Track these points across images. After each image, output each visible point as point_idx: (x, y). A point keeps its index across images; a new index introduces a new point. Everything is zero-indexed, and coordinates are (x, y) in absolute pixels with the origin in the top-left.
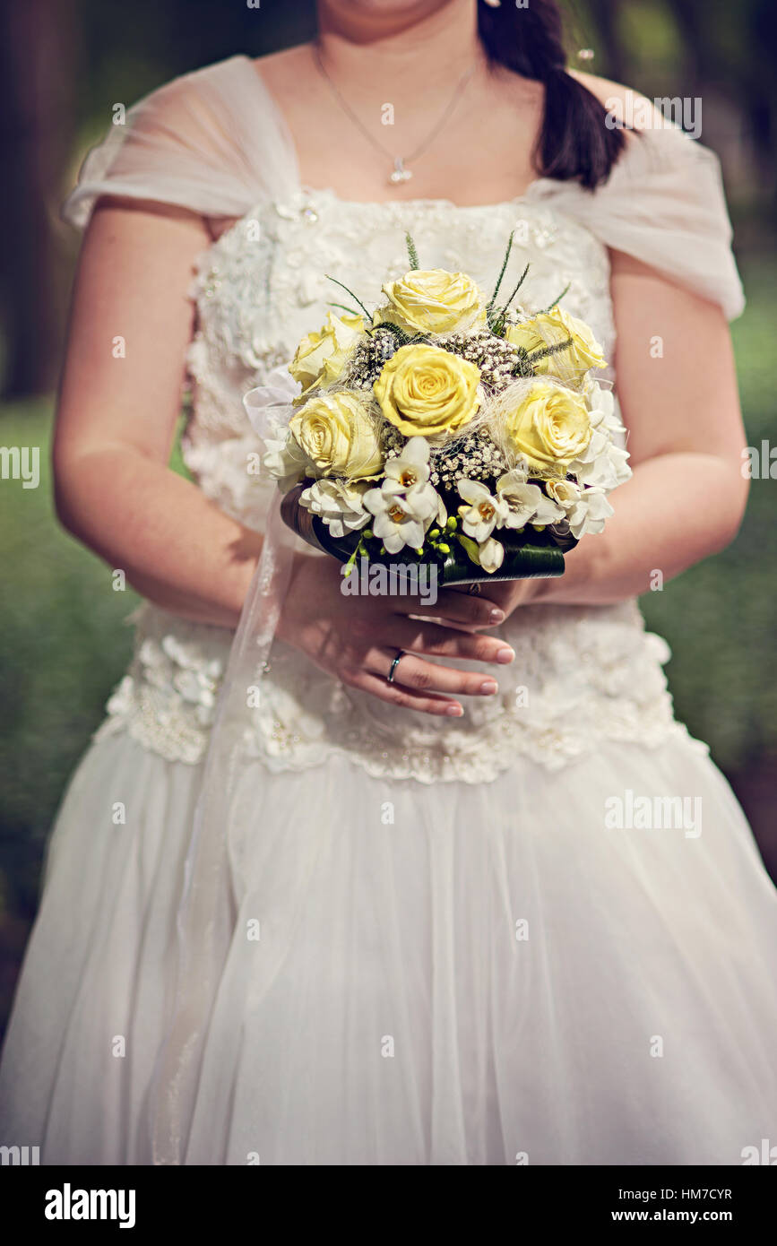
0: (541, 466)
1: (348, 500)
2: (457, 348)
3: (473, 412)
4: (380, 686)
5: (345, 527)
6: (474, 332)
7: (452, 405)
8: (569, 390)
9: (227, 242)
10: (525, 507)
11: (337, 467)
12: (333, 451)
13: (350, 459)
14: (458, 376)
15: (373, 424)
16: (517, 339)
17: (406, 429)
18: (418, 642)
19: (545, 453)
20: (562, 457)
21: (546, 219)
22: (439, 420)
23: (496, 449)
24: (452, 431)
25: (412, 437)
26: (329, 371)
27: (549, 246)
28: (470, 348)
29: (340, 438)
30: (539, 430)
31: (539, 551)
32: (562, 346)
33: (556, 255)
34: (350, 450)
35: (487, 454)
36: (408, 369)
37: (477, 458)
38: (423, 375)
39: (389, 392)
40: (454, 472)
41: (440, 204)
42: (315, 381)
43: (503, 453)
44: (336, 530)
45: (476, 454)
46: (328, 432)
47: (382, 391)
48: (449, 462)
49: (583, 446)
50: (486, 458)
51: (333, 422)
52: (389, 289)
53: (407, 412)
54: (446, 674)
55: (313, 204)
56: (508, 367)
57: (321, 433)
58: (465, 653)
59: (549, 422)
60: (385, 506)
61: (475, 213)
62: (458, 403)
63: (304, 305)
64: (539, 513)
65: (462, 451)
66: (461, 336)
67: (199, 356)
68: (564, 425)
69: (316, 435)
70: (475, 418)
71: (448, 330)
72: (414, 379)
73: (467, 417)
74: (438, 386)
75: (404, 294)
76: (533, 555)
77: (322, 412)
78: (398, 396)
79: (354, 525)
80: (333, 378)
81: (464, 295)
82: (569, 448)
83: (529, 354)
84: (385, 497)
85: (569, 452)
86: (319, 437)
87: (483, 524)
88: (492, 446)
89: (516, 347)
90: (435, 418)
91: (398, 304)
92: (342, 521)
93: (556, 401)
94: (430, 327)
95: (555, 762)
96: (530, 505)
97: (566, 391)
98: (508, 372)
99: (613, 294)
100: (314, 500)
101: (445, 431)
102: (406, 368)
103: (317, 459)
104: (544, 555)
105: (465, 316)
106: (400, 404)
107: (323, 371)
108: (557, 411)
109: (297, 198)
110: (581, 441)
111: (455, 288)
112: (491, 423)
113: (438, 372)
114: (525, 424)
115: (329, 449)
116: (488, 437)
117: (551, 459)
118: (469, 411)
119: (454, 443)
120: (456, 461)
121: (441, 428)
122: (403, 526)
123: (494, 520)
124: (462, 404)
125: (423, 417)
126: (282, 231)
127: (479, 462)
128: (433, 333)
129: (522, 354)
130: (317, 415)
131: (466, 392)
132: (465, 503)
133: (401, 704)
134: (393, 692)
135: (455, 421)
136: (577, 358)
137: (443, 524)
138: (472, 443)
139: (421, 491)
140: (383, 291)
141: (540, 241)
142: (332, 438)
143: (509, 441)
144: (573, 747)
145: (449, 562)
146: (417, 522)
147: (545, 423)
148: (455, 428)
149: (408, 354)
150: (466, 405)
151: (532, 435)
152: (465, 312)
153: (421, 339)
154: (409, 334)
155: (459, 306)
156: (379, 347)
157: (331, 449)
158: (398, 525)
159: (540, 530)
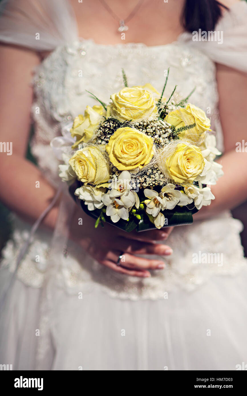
0: (181, 181)
1: (96, 195)
2: (143, 127)
3: (150, 158)
4: (114, 266)
5: (95, 207)
6: (151, 119)
7: (141, 156)
8: (194, 146)
9: (47, 63)
10: (175, 198)
11: (90, 182)
12: (88, 176)
13: (95, 179)
14: (143, 144)
15: (106, 162)
16: (171, 120)
17: (121, 167)
18: (129, 249)
19: (183, 176)
20: (191, 177)
21: (187, 53)
22: (135, 163)
23: (161, 173)
24: (141, 167)
25: (122, 171)
26: (87, 135)
27: (188, 65)
28: (149, 127)
29: (91, 169)
30: (180, 167)
31: (181, 214)
32: (191, 126)
33: (191, 70)
34: (96, 175)
35: (157, 176)
36: (121, 140)
37: (153, 178)
38: (128, 143)
39: (112, 150)
40: (143, 183)
41: (140, 45)
42: (81, 139)
43: (164, 175)
44: (91, 208)
45: (152, 176)
46: (86, 166)
47: (109, 149)
48: (140, 179)
49: (200, 171)
50: (157, 178)
51: (88, 163)
52: (114, 98)
53: (120, 160)
54: (142, 262)
55: (84, 47)
56: (167, 135)
57: (83, 167)
58: (150, 252)
59: (185, 161)
60: (111, 202)
61: (155, 50)
62: (143, 156)
63: (79, 94)
64: (181, 200)
65: (146, 175)
66: (146, 121)
67: (37, 110)
68: (192, 162)
69: (81, 167)
70: (152, 161)
71: (140, 118)
72: (123, 145)
73: (147, 161)
74: (134, 147)
75: (120, 101)
76: (179, 216)
77: (83, 157)
78: (116, 153)
79: (98, 206)
80: (89, 138)
81: (147, 102)
82: (194, 173)
83: (176, 128)
84: (111, 198)
85: (194, 174)
86: (82, 168)
87: (155, 208)
88: (159, 172)
89: (170, 125)
90: (133, 163)
91: (117, 106)
92: (93, 204)
93: (188, 152)
94: (131, 117)
95: (190, 287)
96: (177, 197)
97: (193, 147)
98: (167, 138)
99: (217, 79)
100: (81, 195)
101: (138, 167)
102: (120, 140)
103: (81, 178)
104: (184, 216)
105: (147, 111)
106: (117, 156)
107: (84, 134)
108: (189, 156)
109: (76, 44)
110: (200, 169)
111: (143, 98)
112: (159, 162)
113: (134, 141)
114: (174, 163)
115: (86, 174)
116: (157, 168)
117: (185, 178)
118: (148, 158)
119: (142, 172)
120: (143, 178)
121: (136, 166)
122: (120, 210)
123: (160, 207)
124: (145, 156)
125: (127, 162)
126: (70, 61)
127: (154, 179)
128: (133, 120)
129: (173, 128)
130: (81, 159)
131: (147, 151)
132: (147, 199)
133: (123, 273)
134: (119, 269)
135: (142, 163)
136: (198, 129)
137: (138, 207)
138: (150, 171)
139: (127, 195)
140: (111, 98)
141: (184, 64)
142: (88, 170)
143: (167, 171)
144: (199, 280)
145: (141, 221)
146: (126, 208)
147: (183, 162)
148: (143, 165)
149: (121, 132)
150: (147, 157)
151: (177, 168)
152: (148, 110)
153: (127, 124)
154: (122, 121)
155: (145, 107)
156: (109, 126)
157: (87, 175)
158: (117, 210)
159: (182, 207)
